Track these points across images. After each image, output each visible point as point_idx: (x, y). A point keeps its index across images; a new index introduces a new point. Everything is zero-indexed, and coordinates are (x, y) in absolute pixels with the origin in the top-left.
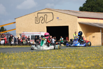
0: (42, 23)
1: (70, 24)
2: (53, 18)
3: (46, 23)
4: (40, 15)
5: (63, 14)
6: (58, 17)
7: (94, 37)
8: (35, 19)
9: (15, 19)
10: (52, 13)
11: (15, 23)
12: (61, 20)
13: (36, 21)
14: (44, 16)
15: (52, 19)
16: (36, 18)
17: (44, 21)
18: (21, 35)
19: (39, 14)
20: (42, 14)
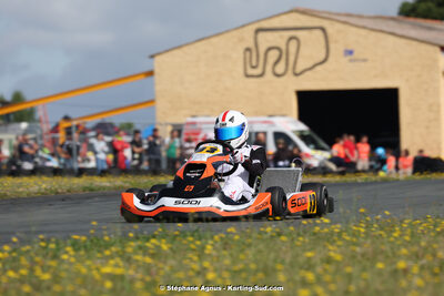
0: (278, 76)
1: (407, 80)
2: (328, 51)
3: (296, 75)
5: (373, 34)
6: (350, 48)
8: (242, 56)
9: (152, 57)
10: (323, 29)
12: (365, 60)
13: (248, 67)
15: (322, 57)
16: (248, 53)
18: (184, 131)
20: (276, 34)
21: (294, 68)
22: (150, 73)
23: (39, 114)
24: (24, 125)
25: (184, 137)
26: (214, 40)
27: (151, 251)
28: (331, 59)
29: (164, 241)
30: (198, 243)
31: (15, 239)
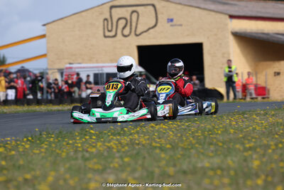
0: (125, 36)
1: (208, 38)
2: (157, 20)
3: (137, 35)
4: (117, 13)
5: (186, 8)
6: (171, 17)
7: (279, 74)
8: (102, 23)
9: (44, 25)
10: (153, 6)
11: (44, 36)
12: (181, 25)
13: (106, 31)
14: (131, 16)
15: (154, 23)
16: (106, 22)
17: (131, 29)
18: (64, 74)
19: (113, 10)
20: (124, 9)
21: (135, 31)
28: (159, 24)
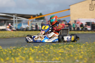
8: (89, 6)
13: (90, 8)
22: (69, 9)
23: (46, 18)
24: (42, 20)
25: (76, 23)
26: (83, 2)
27: (69, 47)
29: (72, 45)
30: (79, 46)
31: (40, 44)
